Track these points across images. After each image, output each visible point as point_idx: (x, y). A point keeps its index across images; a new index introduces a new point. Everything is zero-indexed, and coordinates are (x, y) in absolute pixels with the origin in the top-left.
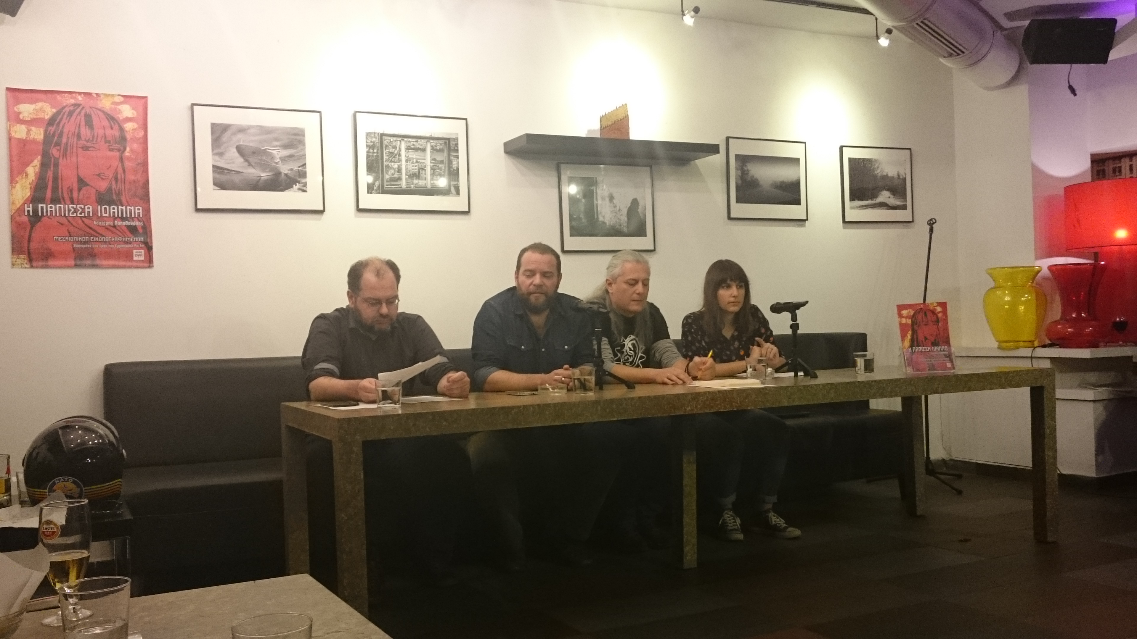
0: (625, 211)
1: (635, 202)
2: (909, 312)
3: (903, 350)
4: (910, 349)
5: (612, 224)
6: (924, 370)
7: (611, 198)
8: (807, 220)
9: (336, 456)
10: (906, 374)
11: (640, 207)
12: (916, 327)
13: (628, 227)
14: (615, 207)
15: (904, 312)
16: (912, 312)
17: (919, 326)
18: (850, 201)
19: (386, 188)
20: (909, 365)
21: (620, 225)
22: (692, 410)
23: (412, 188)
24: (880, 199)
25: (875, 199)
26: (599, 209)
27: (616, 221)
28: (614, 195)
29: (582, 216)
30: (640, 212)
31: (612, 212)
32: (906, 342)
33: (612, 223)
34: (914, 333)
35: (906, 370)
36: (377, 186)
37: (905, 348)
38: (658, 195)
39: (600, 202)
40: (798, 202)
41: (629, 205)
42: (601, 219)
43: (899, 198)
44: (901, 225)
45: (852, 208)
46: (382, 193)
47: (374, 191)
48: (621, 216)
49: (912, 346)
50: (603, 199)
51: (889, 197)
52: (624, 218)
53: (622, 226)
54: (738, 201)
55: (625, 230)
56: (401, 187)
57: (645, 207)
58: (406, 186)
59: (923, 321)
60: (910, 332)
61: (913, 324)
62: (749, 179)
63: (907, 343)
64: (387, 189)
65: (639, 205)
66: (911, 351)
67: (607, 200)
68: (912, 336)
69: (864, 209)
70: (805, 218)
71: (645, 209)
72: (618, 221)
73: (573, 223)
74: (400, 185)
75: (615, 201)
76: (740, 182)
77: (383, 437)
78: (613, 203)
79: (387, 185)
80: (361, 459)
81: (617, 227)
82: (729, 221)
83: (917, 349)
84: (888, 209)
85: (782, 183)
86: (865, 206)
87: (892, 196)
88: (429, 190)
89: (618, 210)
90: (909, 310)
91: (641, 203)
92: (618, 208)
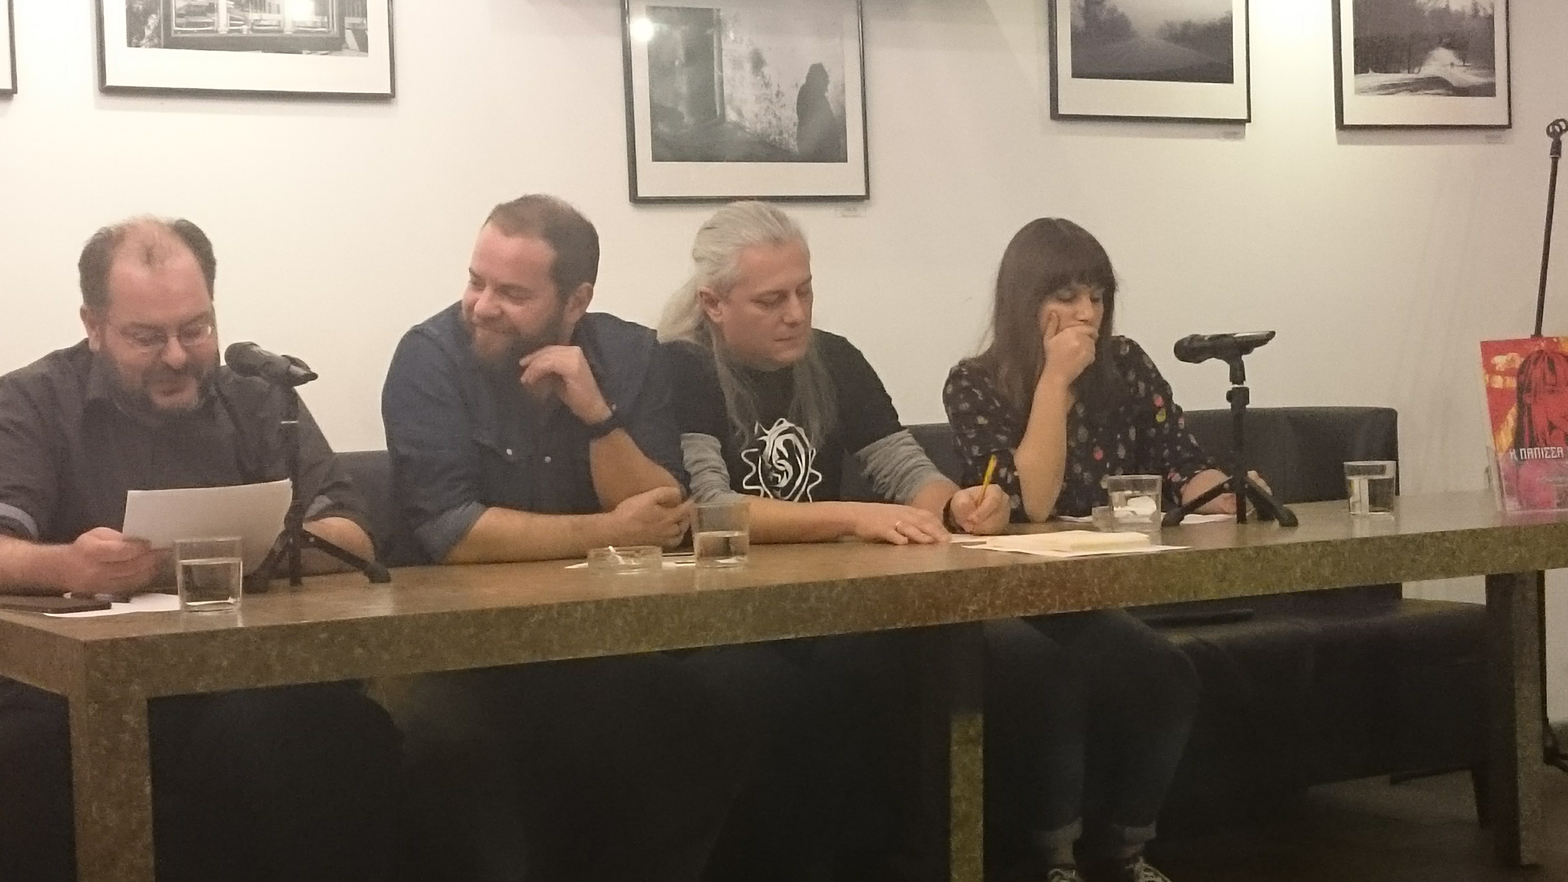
0: (792, 97)
1: (817, 74)
2: (1513, 360)
3: (1496, 455)
4: (1513, 453)
5: (759, 131)
6: (1548, 504)
7: (758, 62)
8: (1249, 121)
9: (79, 738)
10: (1504, 515)
11: (830, 87)
12: (1528, 400)
13: (800, 138)
14: (767, 85)
15: (1500, 361)
16: (1519, 361)
17: (1535, 396)
18: (1356, 72)
19: (176, 32)
20: (1511, 493)
21: (781, 133)
22: (983, 611)
23: (245, 33)
24: (1429, 70)
25: (1416, 70)
26: (727, 91)
27: (770, 123)
28: (766, 56)
29: (682, 108)
30: (829, 100)
31: (758, 99)
32: (1502, 433)
33: (759, 127)
34: (1524, 410)
35: (1504, 505)
36: (152, 27)
37: (1501, 450)
38: (875, 54)
39: (728, 71)
40: (1226, 76)
41: (803, 81)
42: (732, 116)
43: (1479, 68)
44: (1481, 135)
45: (1360, 91)
46: (166, 46)
47: (144, 41)
48: (783, 110)
49: (1518, 443)
50: (737, 64)
51: (1452, 64)
52: (790, 115)
53: (786, 136)
54: (1078, 73)
55: (793, 145)
56: (217, 32)
57: (843, 85)
58: (227, 29)
59: (1545, 384)
60: (1513, 410)
61: (1522, 388)
62: (1104, 16)
63: (1506, 438)
64: (180, 35)
65: (828, 82)
66: (1516, 458)
67: (748, 66)
68: (1519, 419)
69: (1392, 94)
70: (1245, 117)
71: (843, 91)
72: (774, 122)
73: (663, 127)
74: (212, 24)
75: (766, 70)
76: (1081, 23)
77: (200, 688)
78: (763, 77)
79: (177, 26)
80: (145, 745)
81: (771, 138)
82: (1054, 124)
83: (1530, 453)
84: (1449, 95)
85: (1187, 26)
86: (1394, 86)
87: (1457, 62)
88: (286, 38)
89: (775, 92)
90: (1511, 355)
91: (833, 78)
92: (774, 89)
